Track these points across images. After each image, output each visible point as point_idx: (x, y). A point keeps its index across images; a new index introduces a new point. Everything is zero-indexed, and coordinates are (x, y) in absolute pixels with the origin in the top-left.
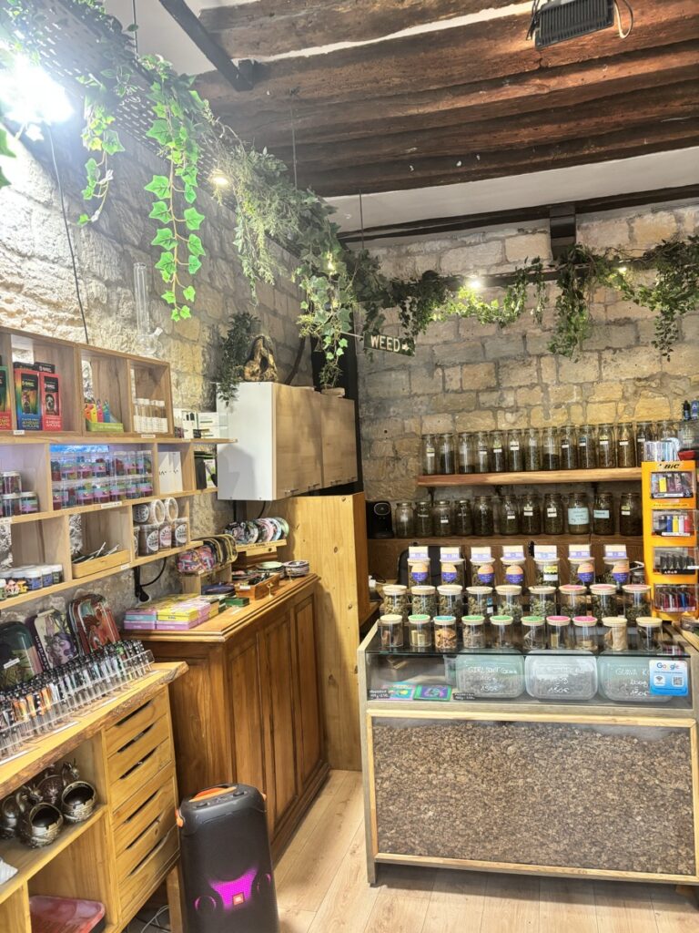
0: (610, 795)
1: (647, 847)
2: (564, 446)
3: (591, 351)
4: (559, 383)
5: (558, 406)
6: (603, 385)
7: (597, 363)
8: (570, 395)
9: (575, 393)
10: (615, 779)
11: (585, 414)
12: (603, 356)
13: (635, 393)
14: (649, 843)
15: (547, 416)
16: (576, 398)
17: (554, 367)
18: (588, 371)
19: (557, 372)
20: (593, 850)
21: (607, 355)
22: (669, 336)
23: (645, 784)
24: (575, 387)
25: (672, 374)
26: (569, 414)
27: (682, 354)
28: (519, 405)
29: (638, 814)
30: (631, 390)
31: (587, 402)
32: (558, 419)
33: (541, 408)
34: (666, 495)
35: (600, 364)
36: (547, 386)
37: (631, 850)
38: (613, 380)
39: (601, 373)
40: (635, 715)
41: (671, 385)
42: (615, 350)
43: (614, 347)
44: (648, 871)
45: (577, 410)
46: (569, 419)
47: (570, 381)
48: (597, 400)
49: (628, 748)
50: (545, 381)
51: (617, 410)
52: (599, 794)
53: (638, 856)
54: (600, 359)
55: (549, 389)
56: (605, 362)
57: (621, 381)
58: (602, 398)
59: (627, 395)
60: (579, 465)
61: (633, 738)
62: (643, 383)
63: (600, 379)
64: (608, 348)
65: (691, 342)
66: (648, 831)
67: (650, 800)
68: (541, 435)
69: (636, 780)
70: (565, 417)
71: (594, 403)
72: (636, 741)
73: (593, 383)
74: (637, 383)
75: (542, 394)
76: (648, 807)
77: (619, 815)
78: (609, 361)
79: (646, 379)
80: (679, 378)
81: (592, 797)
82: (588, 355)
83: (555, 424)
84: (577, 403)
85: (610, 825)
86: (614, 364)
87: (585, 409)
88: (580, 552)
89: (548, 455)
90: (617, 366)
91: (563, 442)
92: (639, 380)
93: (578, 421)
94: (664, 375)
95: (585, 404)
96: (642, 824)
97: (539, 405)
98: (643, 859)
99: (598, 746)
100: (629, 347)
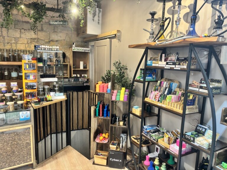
0: (8, 149)
1: (19, 159)
2: (10, 55)
3: (18, 29)
4: (8, 36)
5: (8, 43)
6: (21, 39)
7: (20, 32)
8: (12, 40)
9: (13, 40)
10: (10, 144)
11: (16, 46)
12: (21, 31)
13: (31, 42)
14: (19, 157)
15: (5, 46)
16: (13, 42)
17: (7, 32)
18: (17, 35)
19: (8, 33)
20: (4, 164)
21: (23, 31)
22: (35, 28)
23: (18, 144)
24: (13, 38)
25: (40, 39)
26: (12, 46)
27: (43, 34)
29: (16, 151)
30: (29, 41)
31: (17, 43)
32: (8, 47)
33: (3, 43)
34: (28, 69)
35: (21, 33)
36: (4, 37)
37: (14, 161)
38: (24, 38)
39: (21, 36)
40: (16, 127)
41: (40, 42)
42: (25, 30)
43: (25, 29)
44: (19, 164)
45: (14, 45)
46: (11, 47)
47: (12, 36)
48: (20, 43)
49: (13, 136)
50: (4, 35)
51: (25, 46)
52: (5, 149)
53: (16, 161)
54: (20, 31)
55: (5, 38)
56: (22, 33)
57: (27, 39)
58: (21, 43)
59: (28, 42)
60: (14, 60)
61: (15, 133)
62: (33, 40)
63: (21, 37)
64: (23, 29)
65: (45, 31)
66: (19, 155)
67: (19, 147)
68: (2, 51)
69: (16, 143)
70: (10, 47)
71: (19, 43)
72: (16, 133)
73: (18, 38)
74: (31, 40)
75: (3, 39)
76: (19, 149)
77: (11, 153)
78: (23, 32)
79: (33, 39)
80: (42, 40)
81: (3, 151)
82: (17, 30)
83: (7, 48)
84: (14, 43)
85: (8, 156)
86: (24, 34)
87: (16, 45)
88: (3, 85)
89: (4, 57)
90: (26, 34)
91: (9, 54)
92: (32, 39)
93: (14, 48)
94: (38, 39)
95: (16, 43)
96: (17, 153)
97: (2, 42)
98: (18, 162)
99: (4, 137)
100: (29, 30)
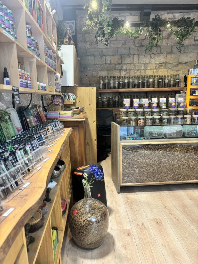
0: (185, 161)
1: (192, 174)
2: (140, 82)
3: (148, 54)
4: (139, 63)
5: (138, 70)
6: (150, 64)
7: (149, 58)
8: (141, 67)
9: (143, 66)
10: (187, 157)
11: (145, 73)
12: (151, 56)
13: (159, 67)
14: (193, 173)
15: (135, 73)
16: (143, 68)
17: (138, 58)
18: (147, 60)
19: (138, 60)
20: (179, 176)
21: (152, 56)
22: (181, 46)
23: (194, 158)
24: (143, 65)
25: (169, 62)
26: (141, 72)
27: (172, 56)
28: (127, 69)
29: (192, 165)
30: (158, 66)
31: (146, 69)
32: (138, 74)
33: (133, 70)
34: (195, 84)
35: (150, 58)
36: (135, 64)
37: (189, 175)
38: (153, 63)
39: (150, 61)
40: (193, 140)
41: (168, 65)
42: (154, 54)
43: (154, 53)
44: (192, 180)
45: (143, 71)
46: (141, 74)
47: (142, 63)
48: (149, 69)
49: (191, 149)
50: (135, 62)
51: (154, 72)
52: (182, 161)
53: (190, 176)
54: (150, 57)
55: (136, 65)
56: (152, 58)
57: (155, 63)
58: (150, 68)
59: (157, 68)
60: (143, 87)
61: (192, 146)
62: (161, 64)
63: (150, 63)
64: (153, 53)
65: (174, 53)
66: (193, 170)
67: (195, 162)
68: (134, 78)
69: (192, 157)
70: (140, 73)
71: (148, 69)
72: (193, 147)
73: (148, 64)
74: (160, 64)
75: (134, 66)
76: (194, 163)
77: (187, 166)
78: (153, 57)
79: (162, 63)
80: (170, 63)
81: (180, 162)
82: (147, 55)
84: (143, 69)
85: (184, 169)
86: (154, 58)
87: (145, 71)
88: (172, 100)
89: (135, 84)
90: (155, 59)
91: (139, 80)
92: (160, 63)
93: (143, 74)
94: (167, 62)
95: (145, 70)
96: (192, 168)
97: (133, 69)
98: (191, 177)
99: (183, 149)
100: (158, 54)
